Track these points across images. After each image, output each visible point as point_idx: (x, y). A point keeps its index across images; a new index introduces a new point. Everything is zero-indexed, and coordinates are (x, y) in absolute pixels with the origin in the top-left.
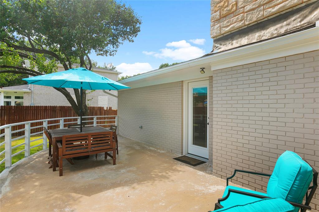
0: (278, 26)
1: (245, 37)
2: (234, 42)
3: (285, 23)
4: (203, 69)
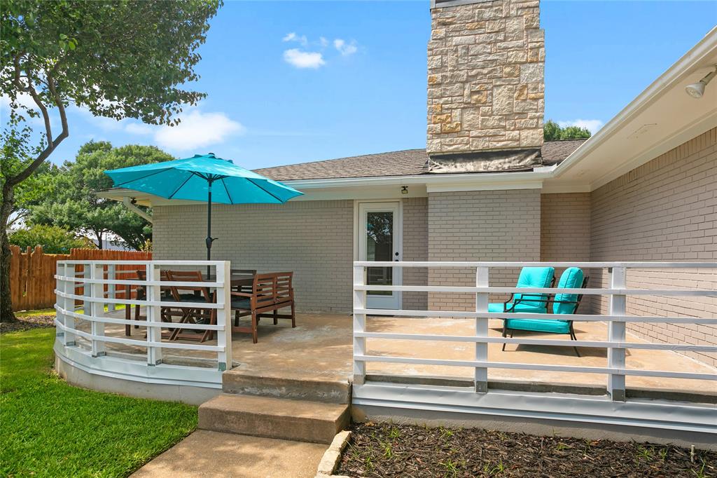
0: (502, 161)
1: (469, 162)
2: (458, 165)
3: (507, 160)
4: (405, 188)
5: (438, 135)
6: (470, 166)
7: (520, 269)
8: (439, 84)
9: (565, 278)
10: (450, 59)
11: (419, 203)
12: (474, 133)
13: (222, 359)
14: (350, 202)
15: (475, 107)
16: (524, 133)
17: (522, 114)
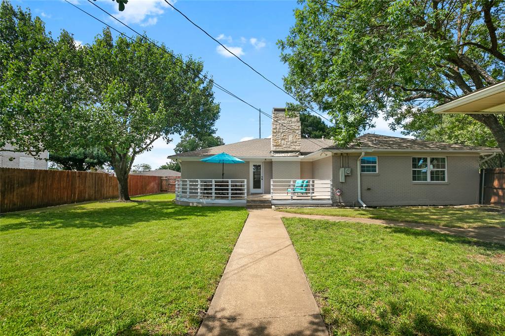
0: (291, 154)
2: (280, 154)
4: (265, 159)
5: (275, 146)
6: (283, 155)
7: (296, 181)
8: (275, 133)
9: (305, 182)
10: (278, 127)
11: (270, 164)
12: (284, 146)
13: (246, 198)
14: (249, 162)
15: (284, 139)
16: (296, 147)
17: (296, 142)
